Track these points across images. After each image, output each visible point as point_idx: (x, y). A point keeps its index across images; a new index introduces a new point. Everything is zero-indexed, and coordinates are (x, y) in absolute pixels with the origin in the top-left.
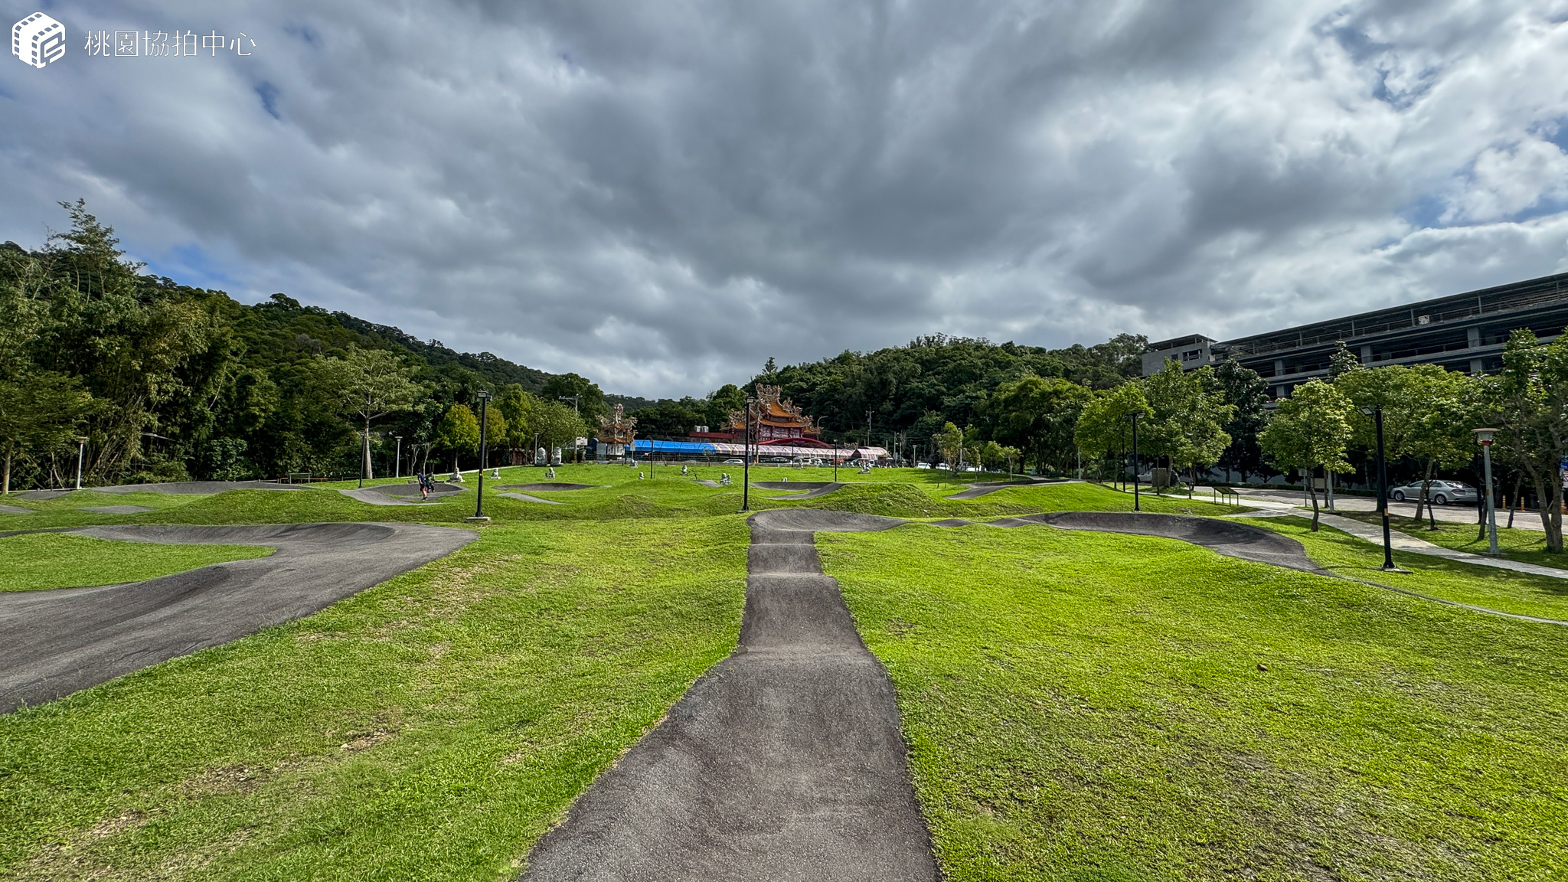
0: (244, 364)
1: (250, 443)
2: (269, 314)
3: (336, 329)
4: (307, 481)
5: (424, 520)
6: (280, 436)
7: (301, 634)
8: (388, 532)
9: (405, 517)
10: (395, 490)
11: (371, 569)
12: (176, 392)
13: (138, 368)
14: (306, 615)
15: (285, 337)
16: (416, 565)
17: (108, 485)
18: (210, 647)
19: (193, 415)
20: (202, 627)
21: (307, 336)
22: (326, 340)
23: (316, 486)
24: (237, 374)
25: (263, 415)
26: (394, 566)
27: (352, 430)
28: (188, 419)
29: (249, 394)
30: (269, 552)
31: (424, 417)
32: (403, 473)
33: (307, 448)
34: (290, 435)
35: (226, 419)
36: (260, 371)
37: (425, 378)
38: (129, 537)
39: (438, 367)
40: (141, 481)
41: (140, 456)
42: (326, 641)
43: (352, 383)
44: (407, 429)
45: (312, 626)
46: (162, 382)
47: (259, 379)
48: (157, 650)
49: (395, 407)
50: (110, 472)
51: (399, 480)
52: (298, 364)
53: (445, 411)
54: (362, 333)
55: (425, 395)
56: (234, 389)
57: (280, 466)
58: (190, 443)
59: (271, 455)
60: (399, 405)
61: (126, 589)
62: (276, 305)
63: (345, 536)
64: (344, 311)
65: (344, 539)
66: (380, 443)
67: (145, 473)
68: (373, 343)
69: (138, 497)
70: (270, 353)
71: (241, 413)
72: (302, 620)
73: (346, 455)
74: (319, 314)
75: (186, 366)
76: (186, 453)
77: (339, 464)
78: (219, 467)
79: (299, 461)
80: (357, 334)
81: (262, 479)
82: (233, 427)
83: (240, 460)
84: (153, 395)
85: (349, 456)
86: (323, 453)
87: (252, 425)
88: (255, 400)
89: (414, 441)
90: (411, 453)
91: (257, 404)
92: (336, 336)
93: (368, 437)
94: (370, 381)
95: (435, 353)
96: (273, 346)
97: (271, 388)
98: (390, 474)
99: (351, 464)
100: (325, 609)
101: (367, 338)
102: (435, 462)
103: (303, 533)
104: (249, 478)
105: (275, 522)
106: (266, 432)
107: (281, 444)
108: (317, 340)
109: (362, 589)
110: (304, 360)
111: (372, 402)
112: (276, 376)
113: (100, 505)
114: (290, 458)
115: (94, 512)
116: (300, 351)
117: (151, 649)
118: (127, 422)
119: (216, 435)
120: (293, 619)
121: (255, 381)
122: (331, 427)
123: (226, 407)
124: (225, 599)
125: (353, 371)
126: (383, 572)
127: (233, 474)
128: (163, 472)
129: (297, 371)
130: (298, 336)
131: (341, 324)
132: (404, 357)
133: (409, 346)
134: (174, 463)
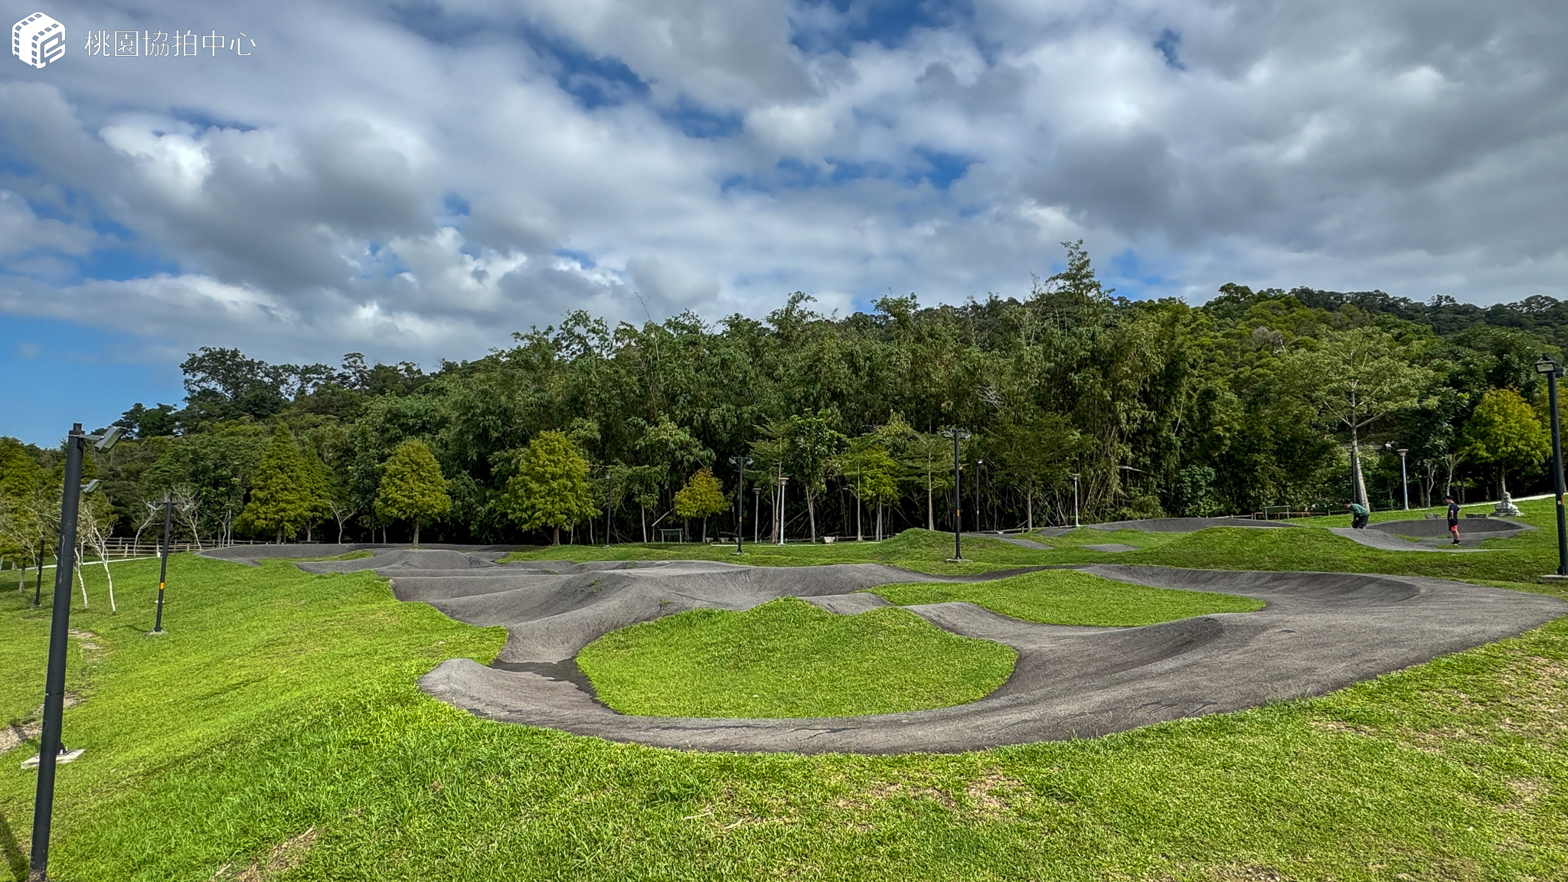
0: (1202, 376)
1: (1218, 471)
2: (1220, 312)
3: (1298, 312)
4: (1286, 516)
5: (1462, 575)
6: (1250, 460)
7: (1316, 718)
8: (1408, 593)
9: (1431, 570)
10: (1407, 529)
11: (1395, 642)
12: (1143, 419)
13: (1109, 398)
14: (1318, 694)
15: (1240, 336)
16: (1466, 645)
17: (1099, 522)
18: (1218, 712)
19: (1160, 443)
20: (1206, 687)
21: (1265, 329)
22: (1288, 328)
23: (1297, 523)
24: (1197, 389)
25: (1228, 435)
26: (1430, 643)
27: (1334, 445)
28: (1156, 448)
29: (1211, 411)
30: (1257, 606)
31: (1439, 417)
32: (1415, 502)
33: (1281, 473)
34: (1261, 458)
35: (1191, 444)
36: (1220, 381)
37: (1432, 357)
38: (1123, 577)
39: (1450, 337)
40: (1123, 518)
41: (1120, 492)
42: (1349, 735)
43: (1328, 381)
44: (1413, 438)
45: (1326, 710)
46: (1130, 409)
47: (1219, 392)
48: (1169, 706)
49: (1392, 406)
50: (1098, 508)
51: (1410, 513)
52: (1258, 367)
53: (1474, 403)
54: (1331, 310)
55: (1436, 382)
56: (1196, 408)
57: (1253, 498)
58: (1160, 474)
59: (1241, 483)
60: (1397, 402)
61: (1130, 633)
62: (1226, 299)
63: (1348, 592)
64: (1306, 286)
65: (1346, 596)
66: (1375, 459)
67: (1125, 508)
68: (1347, 320)
69: (1124, 535)
70: (1226, 359)
71: (1205, 436)
72: (1315, 700)
73: (1329, 480)
74: (1274, 298)
75: (1148, 389)
76: (1159, 486)
77: (1323, 493)
78: (1189, 500)
79: (1274, 490)
80: (1325, 312)
81: (1235, 514)
82: (1198, 453)
83: (1210, 492)
84: (1124, 426)
85: (1334, 480)
86: (1301, 479)
87: (1218, 449)
88: (1218, 418)
89: (1428, 454)
90: (1425, 472)
91: (1221, 423)
92: (1299, 323)
93: (1358, 453)
94: (1352, 373)
95: (1442, 316)
96: (1228, 349)
97: (1232, 402)
98: (1395, 505)
99: (1338, 491)
100: (1341, 691)
101: (1339, 315)
102: (1466, 485)
103: (1293, 584)
104: (1221, 514)
105: (1258, 569)
106: (1233, 456)
107: (1251, 470)
108: (1277, 331)
109: (1387, 670)
110: (1264, 360)
111: (1358, 403)
112: (1237, 385)
113: (1095, 543)
114: (1263, 487)
115: (1092, 550)
116: (1259, 349)
117: (1163, 703)
118: (1107, 455)
119: (1184, 463)
120: (1303, 696)
121: (1216, 396)
122: (1307, 443)
123: (1190, 430)
124: (1223, 658)
125: (1329, 364)
126: (1414, 649)
127: (1205, 509)
128: (1142, 508)
129: (1258, 376)
130: (1256, 331)
131: (1303, 303)
132: (1396, 331)
133: (1401, 314)
134: (1148, 498)
